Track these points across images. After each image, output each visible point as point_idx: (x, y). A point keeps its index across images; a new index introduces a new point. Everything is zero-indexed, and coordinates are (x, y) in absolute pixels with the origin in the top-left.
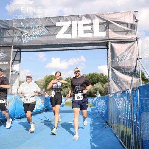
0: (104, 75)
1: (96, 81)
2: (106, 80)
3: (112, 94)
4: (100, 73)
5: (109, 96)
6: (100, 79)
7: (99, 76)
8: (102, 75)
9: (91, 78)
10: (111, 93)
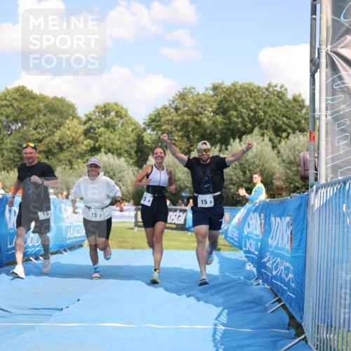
0: (290, 96)
1: (245, 126)
2: (298, 123)
3: (326, 186)
4: (269, 86)
5: (313, 195)
6: (265, 113)
7: (262, 101)
8: (280, 96)
9: (223, 110)
10: (322, 181)
